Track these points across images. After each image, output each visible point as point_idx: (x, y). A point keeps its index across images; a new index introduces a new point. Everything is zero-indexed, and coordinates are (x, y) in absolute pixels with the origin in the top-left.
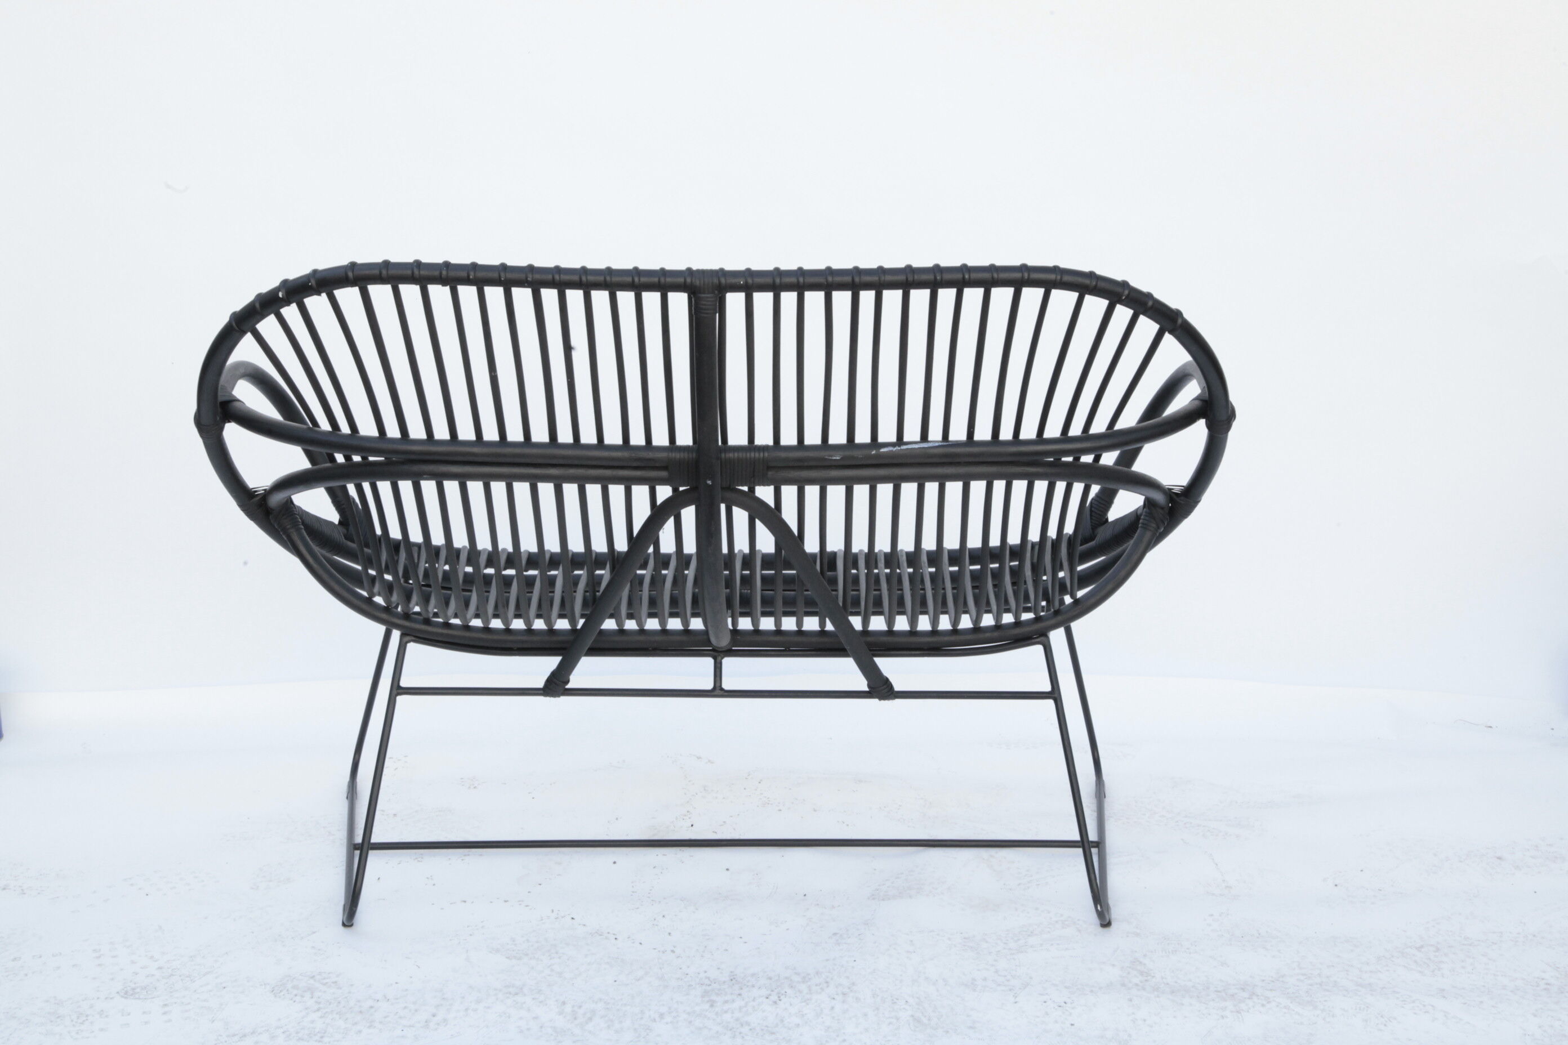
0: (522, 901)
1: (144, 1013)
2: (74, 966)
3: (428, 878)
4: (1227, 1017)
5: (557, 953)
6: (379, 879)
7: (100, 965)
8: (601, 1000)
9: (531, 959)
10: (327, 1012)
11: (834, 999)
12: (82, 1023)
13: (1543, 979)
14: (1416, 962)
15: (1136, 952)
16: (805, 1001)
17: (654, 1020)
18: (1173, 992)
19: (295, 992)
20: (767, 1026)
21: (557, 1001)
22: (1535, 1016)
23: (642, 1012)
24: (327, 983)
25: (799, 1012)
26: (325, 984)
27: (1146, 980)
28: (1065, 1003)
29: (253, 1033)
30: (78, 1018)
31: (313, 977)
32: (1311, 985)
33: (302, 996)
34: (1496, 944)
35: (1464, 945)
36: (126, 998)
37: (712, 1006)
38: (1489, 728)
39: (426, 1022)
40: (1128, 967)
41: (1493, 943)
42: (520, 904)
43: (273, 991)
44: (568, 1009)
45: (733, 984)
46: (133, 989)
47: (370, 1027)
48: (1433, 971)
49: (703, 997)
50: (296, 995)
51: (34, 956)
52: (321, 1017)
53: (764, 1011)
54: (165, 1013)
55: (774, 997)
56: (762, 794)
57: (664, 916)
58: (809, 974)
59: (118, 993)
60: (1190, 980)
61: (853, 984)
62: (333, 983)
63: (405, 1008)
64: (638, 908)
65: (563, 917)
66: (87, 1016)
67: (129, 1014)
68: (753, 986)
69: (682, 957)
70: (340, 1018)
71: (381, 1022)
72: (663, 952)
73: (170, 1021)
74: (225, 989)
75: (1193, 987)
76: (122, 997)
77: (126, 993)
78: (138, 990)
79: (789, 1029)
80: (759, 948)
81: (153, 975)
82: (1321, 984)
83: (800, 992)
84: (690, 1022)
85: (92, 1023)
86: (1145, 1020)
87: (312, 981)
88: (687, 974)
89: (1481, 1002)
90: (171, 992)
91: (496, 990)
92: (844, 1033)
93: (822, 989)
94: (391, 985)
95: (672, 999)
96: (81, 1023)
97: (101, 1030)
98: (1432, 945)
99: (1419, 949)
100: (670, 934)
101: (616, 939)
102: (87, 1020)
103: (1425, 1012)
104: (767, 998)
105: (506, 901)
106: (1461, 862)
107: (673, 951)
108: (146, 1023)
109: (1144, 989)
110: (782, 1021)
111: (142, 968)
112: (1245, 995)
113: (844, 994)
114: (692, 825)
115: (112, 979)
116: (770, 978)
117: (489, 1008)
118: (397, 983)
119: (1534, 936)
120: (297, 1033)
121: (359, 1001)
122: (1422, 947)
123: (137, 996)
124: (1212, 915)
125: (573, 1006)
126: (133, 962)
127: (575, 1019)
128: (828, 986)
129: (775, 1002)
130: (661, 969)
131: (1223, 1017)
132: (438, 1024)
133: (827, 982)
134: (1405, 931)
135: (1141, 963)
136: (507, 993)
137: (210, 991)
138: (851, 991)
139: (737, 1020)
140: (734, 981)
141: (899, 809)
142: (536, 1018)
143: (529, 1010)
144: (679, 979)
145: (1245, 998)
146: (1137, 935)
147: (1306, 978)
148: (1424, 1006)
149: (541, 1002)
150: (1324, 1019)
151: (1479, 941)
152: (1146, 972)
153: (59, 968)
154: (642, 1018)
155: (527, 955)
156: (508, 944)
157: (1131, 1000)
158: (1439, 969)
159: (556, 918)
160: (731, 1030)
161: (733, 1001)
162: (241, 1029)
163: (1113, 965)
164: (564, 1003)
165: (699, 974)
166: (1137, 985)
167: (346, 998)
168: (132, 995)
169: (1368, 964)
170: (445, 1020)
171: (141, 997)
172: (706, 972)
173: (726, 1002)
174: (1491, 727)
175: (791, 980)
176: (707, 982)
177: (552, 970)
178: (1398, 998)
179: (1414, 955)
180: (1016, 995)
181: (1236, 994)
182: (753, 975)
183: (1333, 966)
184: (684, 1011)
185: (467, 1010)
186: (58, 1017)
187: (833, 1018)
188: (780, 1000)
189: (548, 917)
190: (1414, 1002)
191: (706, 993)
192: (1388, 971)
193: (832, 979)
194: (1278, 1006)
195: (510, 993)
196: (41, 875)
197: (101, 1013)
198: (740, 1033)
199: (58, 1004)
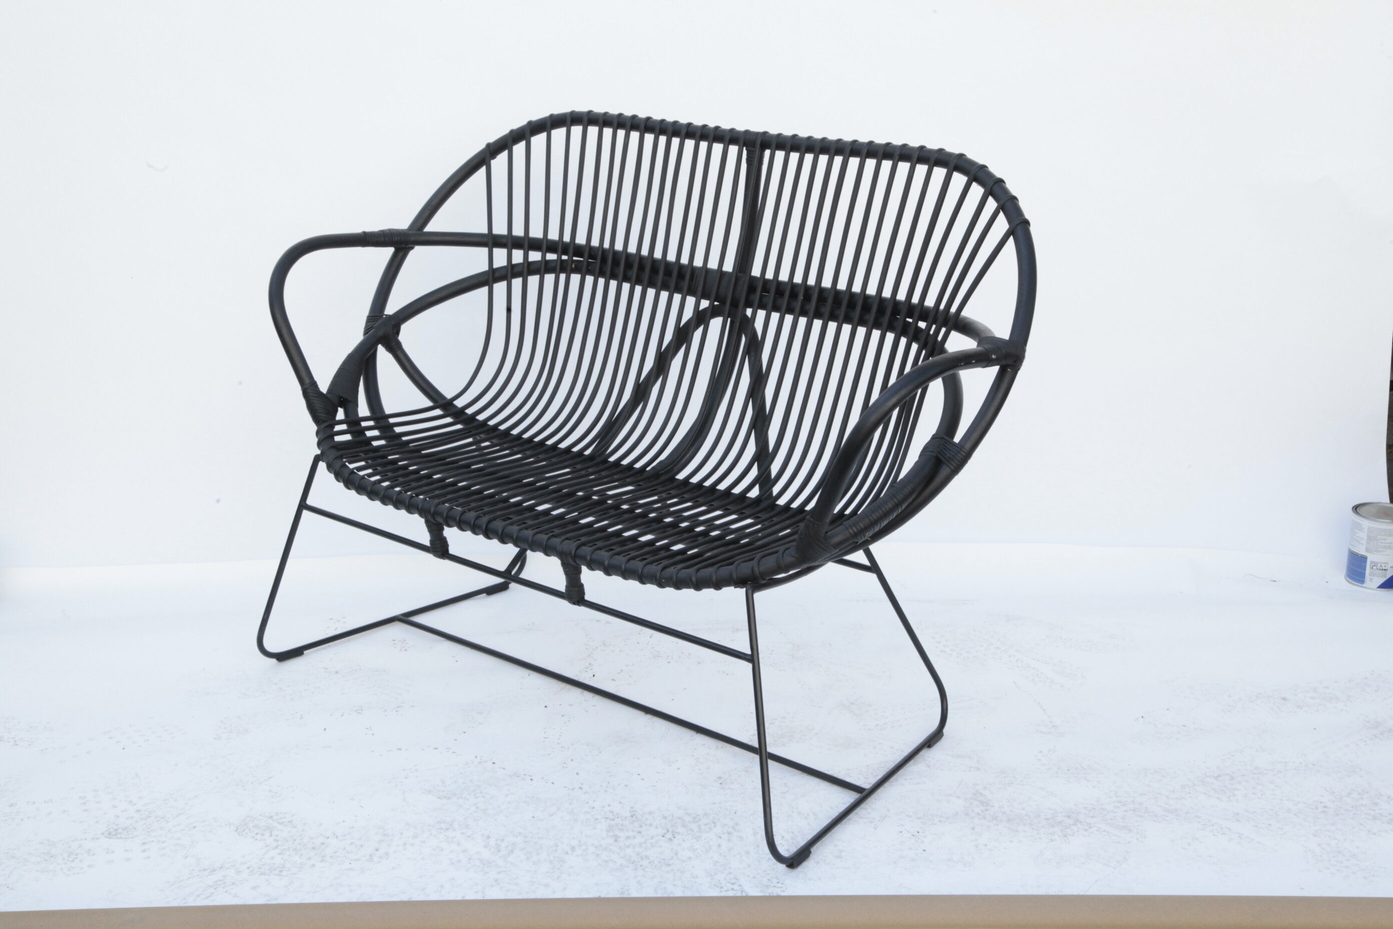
0: (450, 748)
1: (126, 851)
2: (64, 811)
3: (367, 729)
4: (1055, 840)
5: (481, 793)
6: (325, 729)
7: (85, 810)
8: (520, 834)
9: (459, 798)
10: (284, 849)
11: (720, 837)
12: (73, 861)
13: (1321, 803)
14: (1214, 789)
15: (977, 784)
16: (696, 838)
17: (567, 853)
18: (1009, 821)
19: (256, 831)
20: (664, 859)
21: (482, 835)
22: (1315, 836)
23: (556, 845)
24: (283, 822)
25: (691, 846)
26: (281, 823)
27: (986, 810)
28: (918, 832)
29: (221, 868)
30: (69, 856)
31: (271, 817)
32: (1126, 811)
33: (263, 835)
34: (1281, 772)
35: (1254, 774)
36: (109, 838)
37: (616, 841)
38: (1273, 582)
39: (371, 855)
40: (970, 798)
41: (1279, 771)
42: (448, 751)
43: (237, 830)
44: (492, 842)
45: (634, 821)
46: (116, 830)
47: (322, 861)
48: (1229, 797)
49: (608, 831)
50: (257, 834)
51: (28, 802)
52: (280, 854)
53: (660, 847)
54: (144, 851)
55: (669, 835)
56: (653, 648)
57: (572, 760)
58: (698, 815)
59: (103, 834)
60: (1024, 809)
61: (737, 824)
62: (289, 822)
63: (352, 843)
64: (550, 754)
65: (485, 762)
66: (76, 855)
67: (113, 852)
68: (651, 825)
69: (588, 793)
70: (296, 854)
71: (331, 857)
72: (573, 790)
73: (148, 857)
74: (195, 829)
75: (1026, 815)
76: (107, 837)
77: (110, 834)
78: (120, 831)
79: (683, 861)
80: (654, 786)
81: (132, 817)
82: (1134, 810)
83: (692, 830)
84: (598, 855)
85: (81, 861)
86: (986, 845)
87: (270, 821)
88: (593, 808)
89: (1270, 825)
90: (149, 832)
91: (430, 826)
92: (730, 868)
93: (711, 829)
94: (339, 823)
95: (581, 833)
96: (71, 861)
97: (90, 866)
98: (1227, 775)
99: (1217, 778)
100: (577, 773)
101: (531, 780)
102: (77, 858)
103: (1222, 834)
104: (663, 836)
105: (436, 749)
106: (1252, 702)
107: (581, 788)
108: (128, 860)
109: (985, 818)
110: (677, 854)
111: (122, 811)
112: (1071, 822)
113: (729, 833)
114: (594, 676)
115: (97, 822)
116: (665, 818)
117: (424, 842)
118: (344, 821)
119: (1314, 765)
120: (259, 868)
121: (312, 838)
122: (1219, 776)
123: (119, 836)
124: (1041, 752)
125: (497, 840)
126: (115, 807)
127: (499, 851)
128: (715, 826)
129: (670, 839)
130: (571, 804)
131: (1052, 840)
132: (381, 858)
133: (714, 823)
134: (1205, 762)
135: (981, 794)
136: (439, 829)
137: (182, 830)
138: (735, 830)
139: (638, 854)
140: (634, 818)
141: (771, 654)
142: (464, 851)
143: (458, 844)
144: (586, 812)
145: (1070, 825)
146: (978, 769)
147: (1121, 805)
148: (1222, 829)
149: (468, 836)
150: (1137, 839)
151: (1267, 770)
152: (986, 803)
153: (50, 813)
154: (556, 851)
155: (455, 795)
156: (438, 786)
157: (973, 829)
158: (1234, 795)
159: (480, 763)
160: (633, 863)
161: (634, 837)
162: (211, 865)
163: (958, 797)
164: (488, 837)
165: (604, 807)
166: (978, 814)
167: (300, 835)
168: (115, 835)
169: (1174, 792)
170: (387, 854)
171: (123, 836)
172: (609, 806)
173: (628, 838)
174: (1275, 581)
175: (683, 820)
176: (611, 816)
177: (477, 808)
178: (1199, 822)
179: (1212, 783)
180: (876, 826)
181: (1062, 821)
182: (650, 813)
183: (1145, 794)
184: (592, 845)
185: (405, 844)
186: (52, 856)
187: (720, 854)
188: (674, 837)
189: (473, 762)
190: (1213, 825)
191: (610, 828)
192: (1191, 797)
193: (718, 820)
194: (1098, 830)
195: (442, 829)
196: (31, 727)
197: (89, 851)
198: (641, 866)
199: (51, 845)
